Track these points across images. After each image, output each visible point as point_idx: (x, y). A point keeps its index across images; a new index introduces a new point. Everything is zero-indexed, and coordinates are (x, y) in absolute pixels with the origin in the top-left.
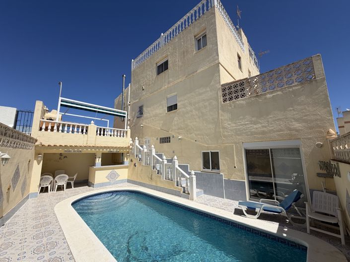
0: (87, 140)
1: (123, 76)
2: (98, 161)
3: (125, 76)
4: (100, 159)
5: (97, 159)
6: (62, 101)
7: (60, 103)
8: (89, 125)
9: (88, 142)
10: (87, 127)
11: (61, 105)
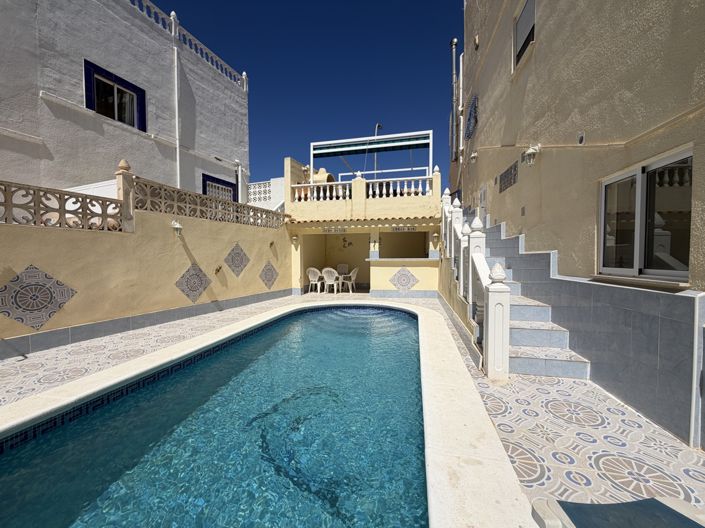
0: (352, 210)
1: (451, 42)
2: (374, 248)
3: (455, 40)
4: (377, 244)
5: (372, 245)
6: (314, 149)
7: (312, 152)
8: (353, 181)
9: (354, 214)
10: (350, 185)
11: (315, 155)
